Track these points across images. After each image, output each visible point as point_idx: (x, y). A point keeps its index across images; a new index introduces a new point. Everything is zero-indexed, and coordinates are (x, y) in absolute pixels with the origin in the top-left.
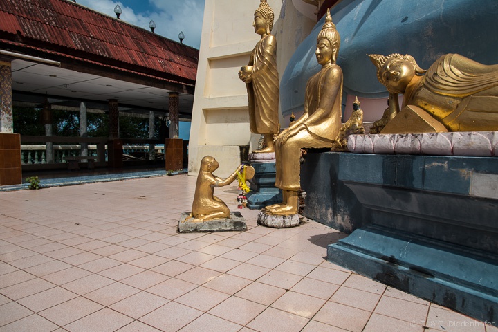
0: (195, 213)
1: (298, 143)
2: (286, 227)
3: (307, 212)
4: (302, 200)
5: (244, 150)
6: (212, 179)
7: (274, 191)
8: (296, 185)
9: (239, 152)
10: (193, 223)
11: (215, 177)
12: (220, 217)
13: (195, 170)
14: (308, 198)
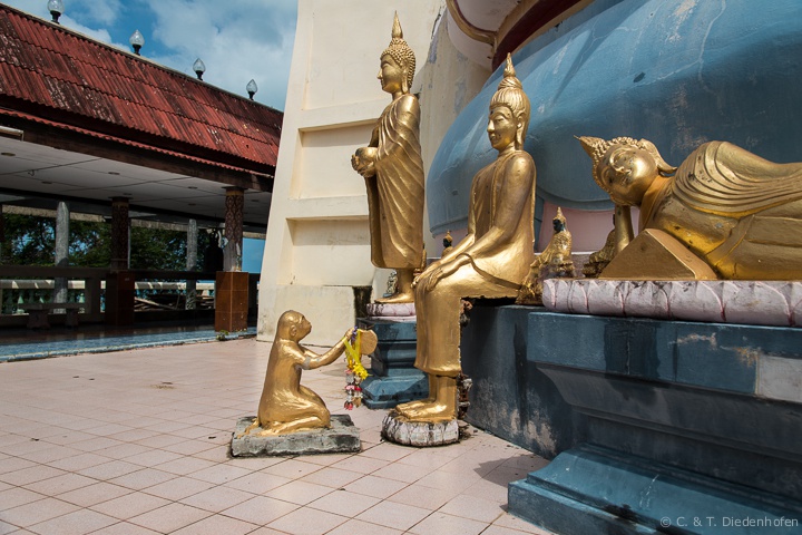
0: (265, 419)
1: (457, 288)
2: (434, 445)
3: (474, 416)
4: (464, 394)
5: (362, 294)
6: (298, 354)
7: (414, 374)
8: (454, 367)
9: (351, 298)
10: (260, 438)
11: (302, 349)
12: (312, 426)
13: (271, 331)
14: (475, 388)
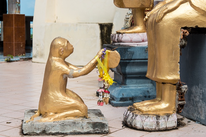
0: (43, 111)
1: (178, 21)
2: (160, 130)
3: (188, 112)
4: (181, 96)
5: (105, 29)
6: (65, 67)
7: (145, 83)
8: (176, 77)
9: (98, 31)
10: (41, 123)
11: (67, 64)
12: (76, 116)
13: (42, 55)
14: (190, 92)
